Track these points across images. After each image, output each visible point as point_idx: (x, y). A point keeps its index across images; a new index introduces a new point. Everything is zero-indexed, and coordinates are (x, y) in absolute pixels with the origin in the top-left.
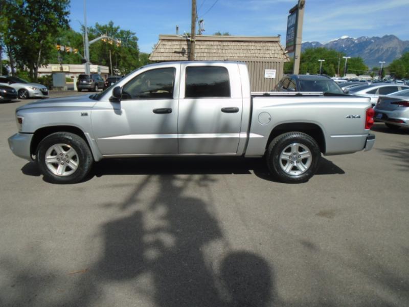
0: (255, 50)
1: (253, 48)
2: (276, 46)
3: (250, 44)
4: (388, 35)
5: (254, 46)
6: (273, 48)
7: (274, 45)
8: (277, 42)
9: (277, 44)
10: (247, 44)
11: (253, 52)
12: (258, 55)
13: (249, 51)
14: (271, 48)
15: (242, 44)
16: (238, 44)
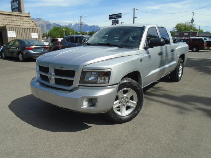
0: (17, 21)
1: (15, 19)
2: (29, 19)
3: (12, 17)
4: (38, 18)
5: (15, 18)
6: (27, 20)
7: (27, 18)
8: (29, 17)
9: (29, 18)
10: (10, 16)
11: (16, 22)
12: (19, 24)
13: (13, 21)
14: (26, 20)
15: (6, 16)
16: (4, 16)
